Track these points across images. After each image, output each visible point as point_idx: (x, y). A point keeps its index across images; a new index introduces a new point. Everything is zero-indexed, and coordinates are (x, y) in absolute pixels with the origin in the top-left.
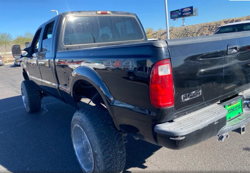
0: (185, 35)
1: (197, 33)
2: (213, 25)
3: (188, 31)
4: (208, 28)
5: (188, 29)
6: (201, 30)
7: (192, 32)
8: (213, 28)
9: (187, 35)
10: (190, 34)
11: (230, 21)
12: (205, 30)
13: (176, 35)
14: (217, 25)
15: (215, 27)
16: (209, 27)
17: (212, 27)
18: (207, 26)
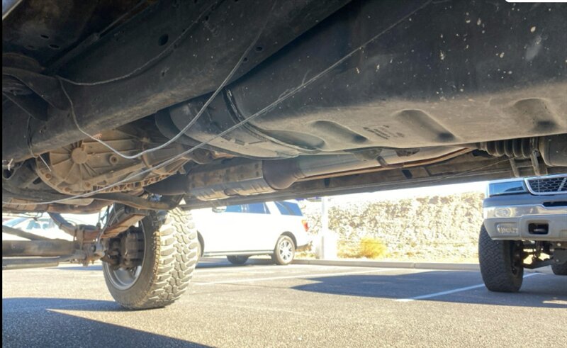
0: (335, 220)
1: (362, 217)
2: (394, 204)
3: (341, 212)
4: (385, 209)
5: (340, 208)
6: (369, 212)
7: (349, 213)
8: (395, 209)
9: (338, 219)
10: (346, 218)
11: (430, 198)
12: (379, 213)
13: (313, 218)
14: (403, 204)
15: (399, 207)
16: (387, 206)
17: (393, 208)
18: (381, 205)
